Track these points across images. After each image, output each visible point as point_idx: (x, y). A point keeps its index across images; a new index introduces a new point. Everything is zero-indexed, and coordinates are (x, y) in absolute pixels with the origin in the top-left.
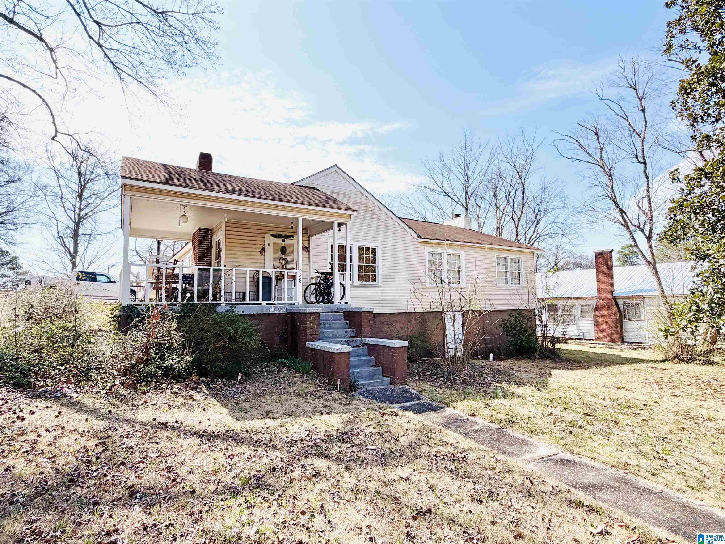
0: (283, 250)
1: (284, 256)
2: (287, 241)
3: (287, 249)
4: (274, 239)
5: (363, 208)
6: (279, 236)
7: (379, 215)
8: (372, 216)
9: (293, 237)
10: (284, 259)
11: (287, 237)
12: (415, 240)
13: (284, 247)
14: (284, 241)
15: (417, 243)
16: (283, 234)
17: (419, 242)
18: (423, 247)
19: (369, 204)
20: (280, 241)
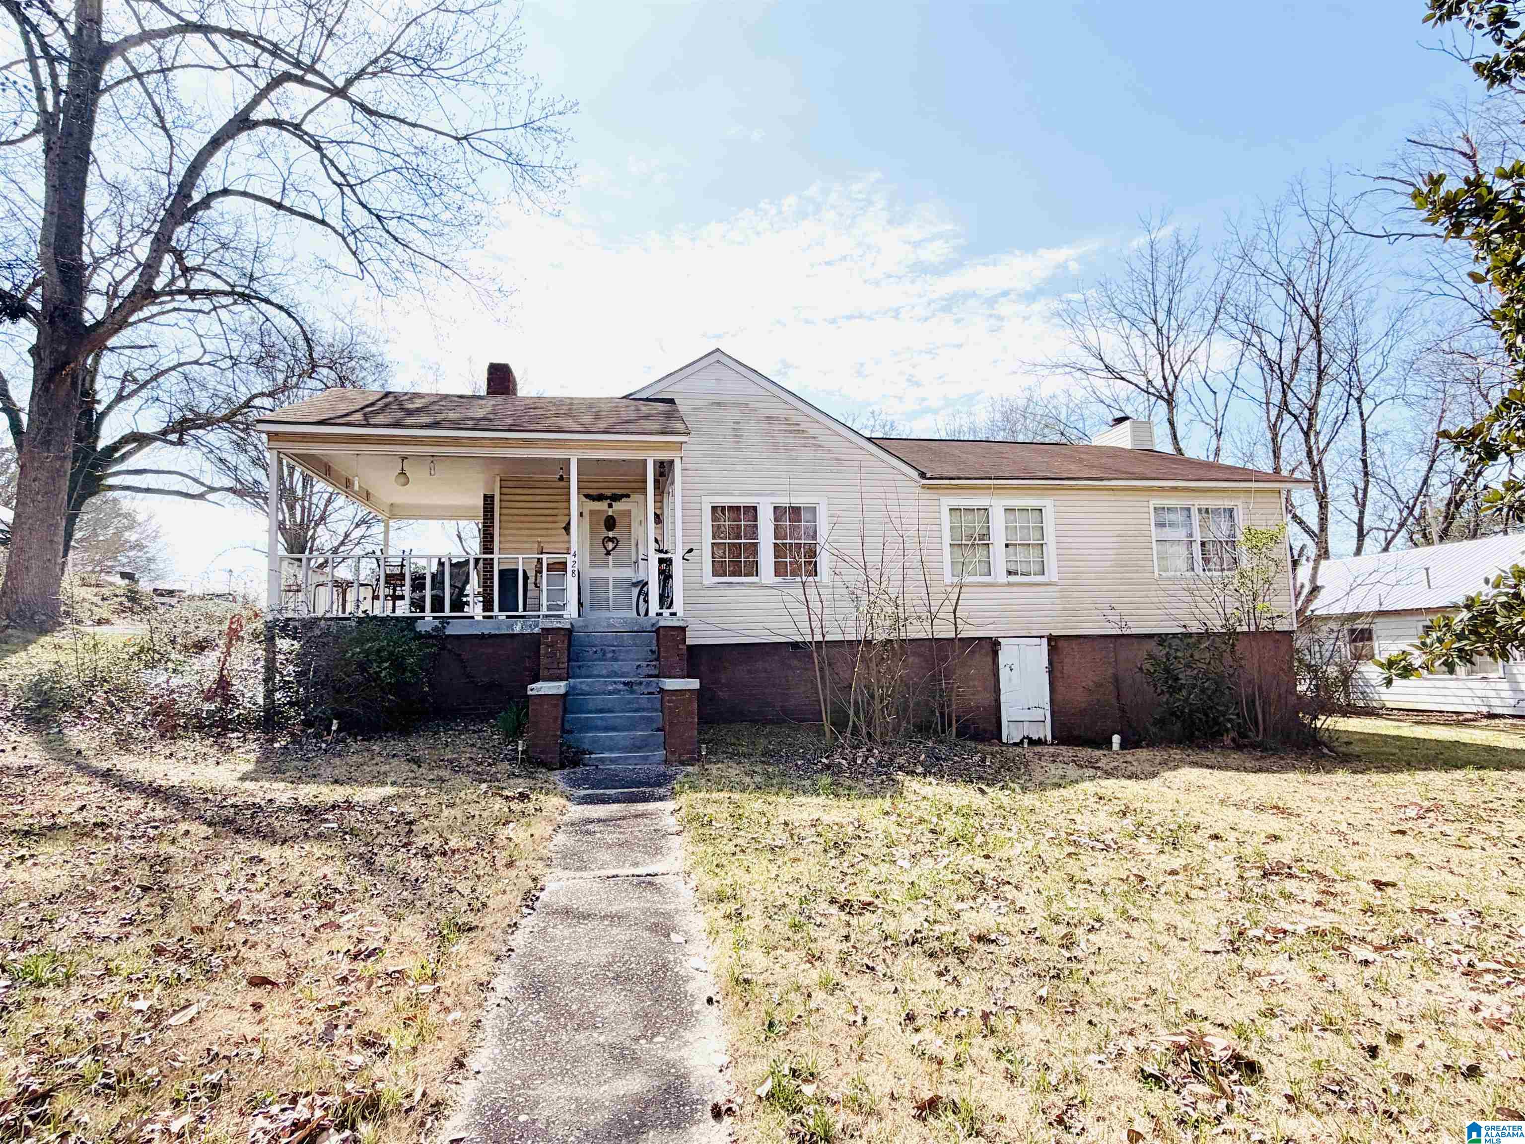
0: (610, 523)
1: (611, 534)
2: (617, 506)
3: (617, 520)
4: (592, 503)
5: (784, 427)
6: (600, 498)
7: (821, 438)
8: (803, 441)
9: (628, 496)
10: (611, 540)
11: (616, 498)
12: (913, 484)
13: (612, 517)
14: (610, 506)
15: (919, 490)
16: (608, 493)
17: (923, 486)
18: (936, 497)
19: (795, 419)
20: (602, 506)
